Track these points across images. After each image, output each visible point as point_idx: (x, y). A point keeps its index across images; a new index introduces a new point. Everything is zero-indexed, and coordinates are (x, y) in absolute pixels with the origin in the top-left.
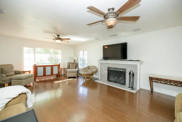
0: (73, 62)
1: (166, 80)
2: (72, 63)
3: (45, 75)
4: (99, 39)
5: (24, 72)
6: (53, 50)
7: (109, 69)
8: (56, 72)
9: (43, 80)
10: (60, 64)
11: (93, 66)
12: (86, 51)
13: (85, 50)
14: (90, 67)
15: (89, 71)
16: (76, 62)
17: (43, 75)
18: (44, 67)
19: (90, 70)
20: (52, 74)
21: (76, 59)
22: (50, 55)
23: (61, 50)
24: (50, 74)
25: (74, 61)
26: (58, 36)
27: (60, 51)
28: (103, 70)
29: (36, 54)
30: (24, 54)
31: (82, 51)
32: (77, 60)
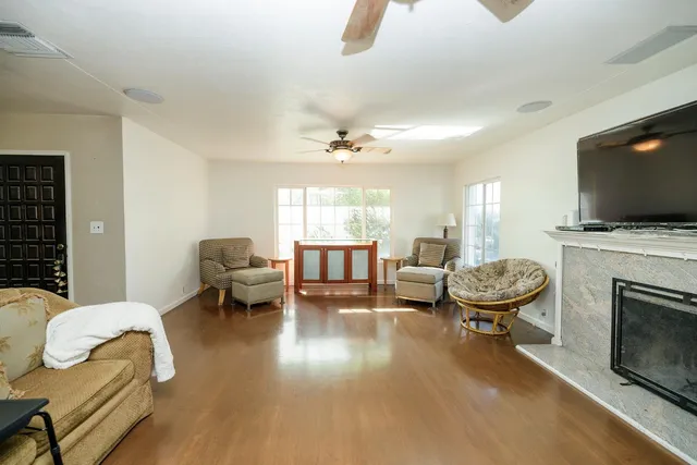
0: (439, 235)
2: (429, 241)
3: (324, 278)
4: (546, 104)
5: (274, 263)
6: (359, 190)
7: (627, 294)
8: (360, 271)
9: (327, 293)
10: (375, 243)
11: (523, 262)
12: (497, 185)
13: (492, 180)
14: (510, 267)
15: (498, 286)
16: (449, 237)
17: (318, 278)
18: (324, 251)
19: (505, 281)
20: (348, 278)
21: (454, 224)
22: (352, 208)
23: (389, 188)
24: (340, 277)
25: (445, 231)
26: (342, 133)
27: (386, 193)
28: (581, 295)
29: (308, 208)
30: (280, 208)
31: (480, 187)
32: (458, 228)
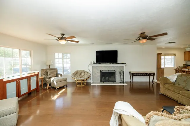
1: (140, 74)
3: (19, 95)
7: (102, 71)
13: (67, 53)
14: (79, 72)
20: (29, 90)
21: (52, 64)
28: (96, 73)
